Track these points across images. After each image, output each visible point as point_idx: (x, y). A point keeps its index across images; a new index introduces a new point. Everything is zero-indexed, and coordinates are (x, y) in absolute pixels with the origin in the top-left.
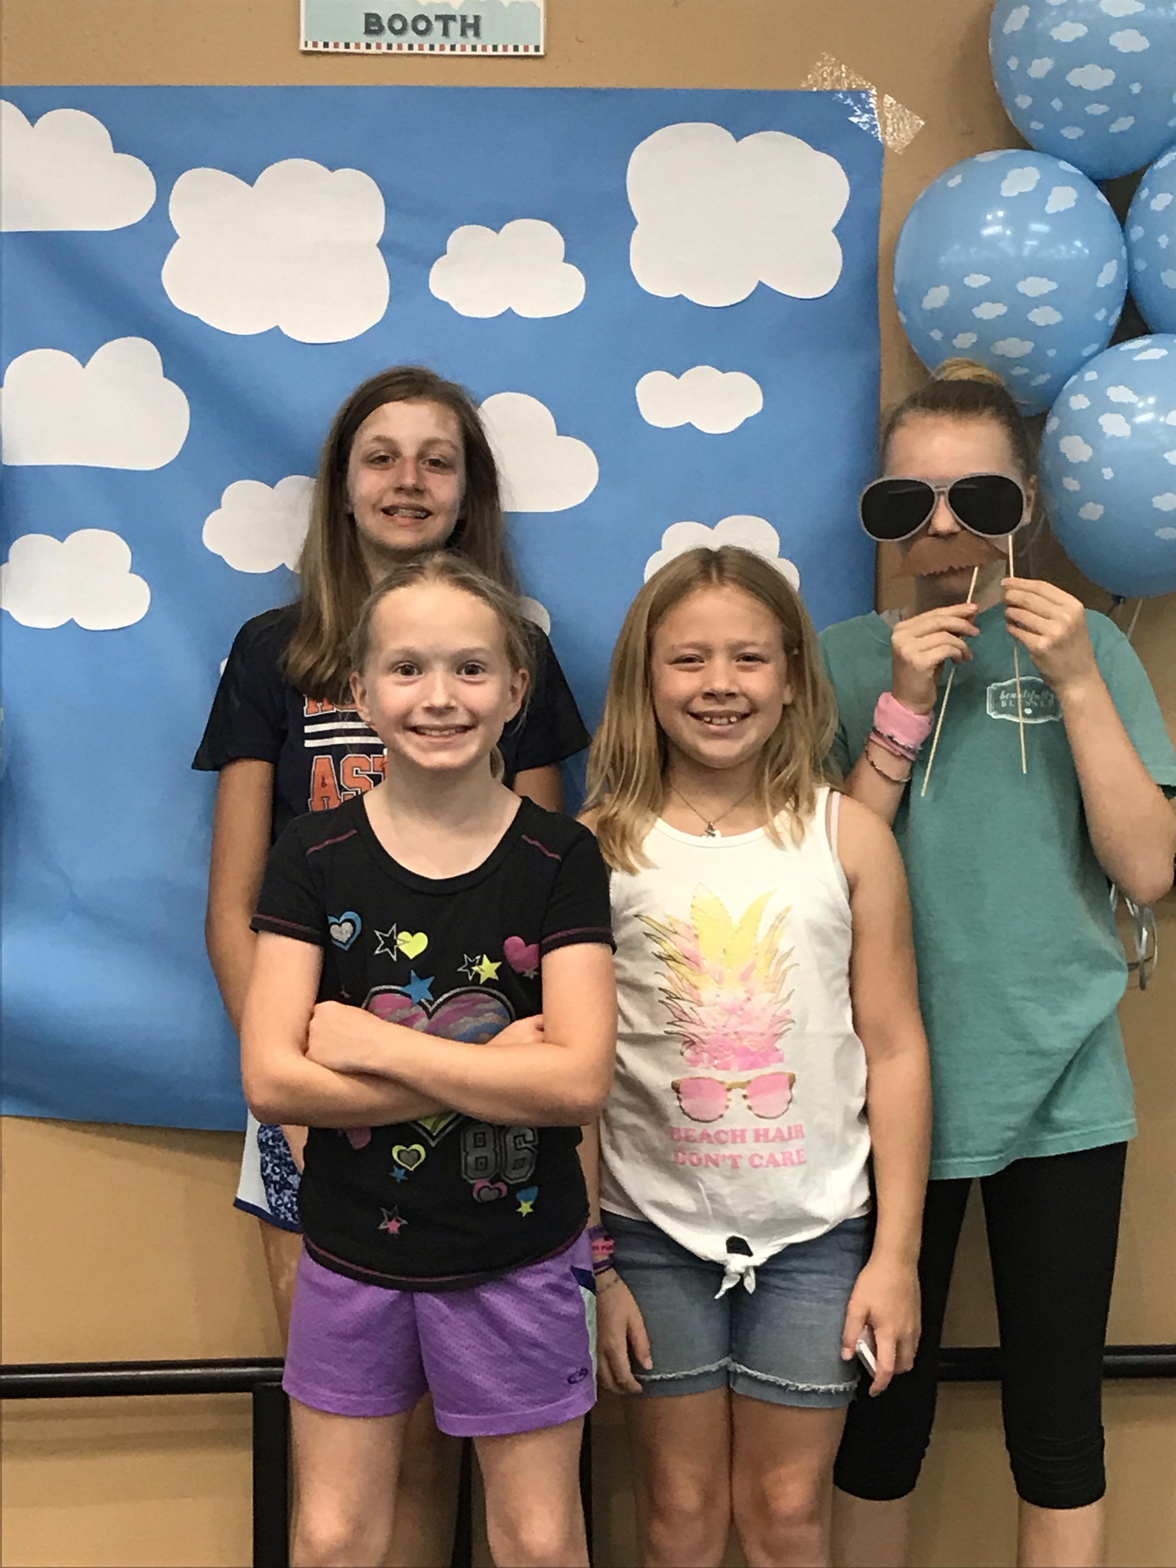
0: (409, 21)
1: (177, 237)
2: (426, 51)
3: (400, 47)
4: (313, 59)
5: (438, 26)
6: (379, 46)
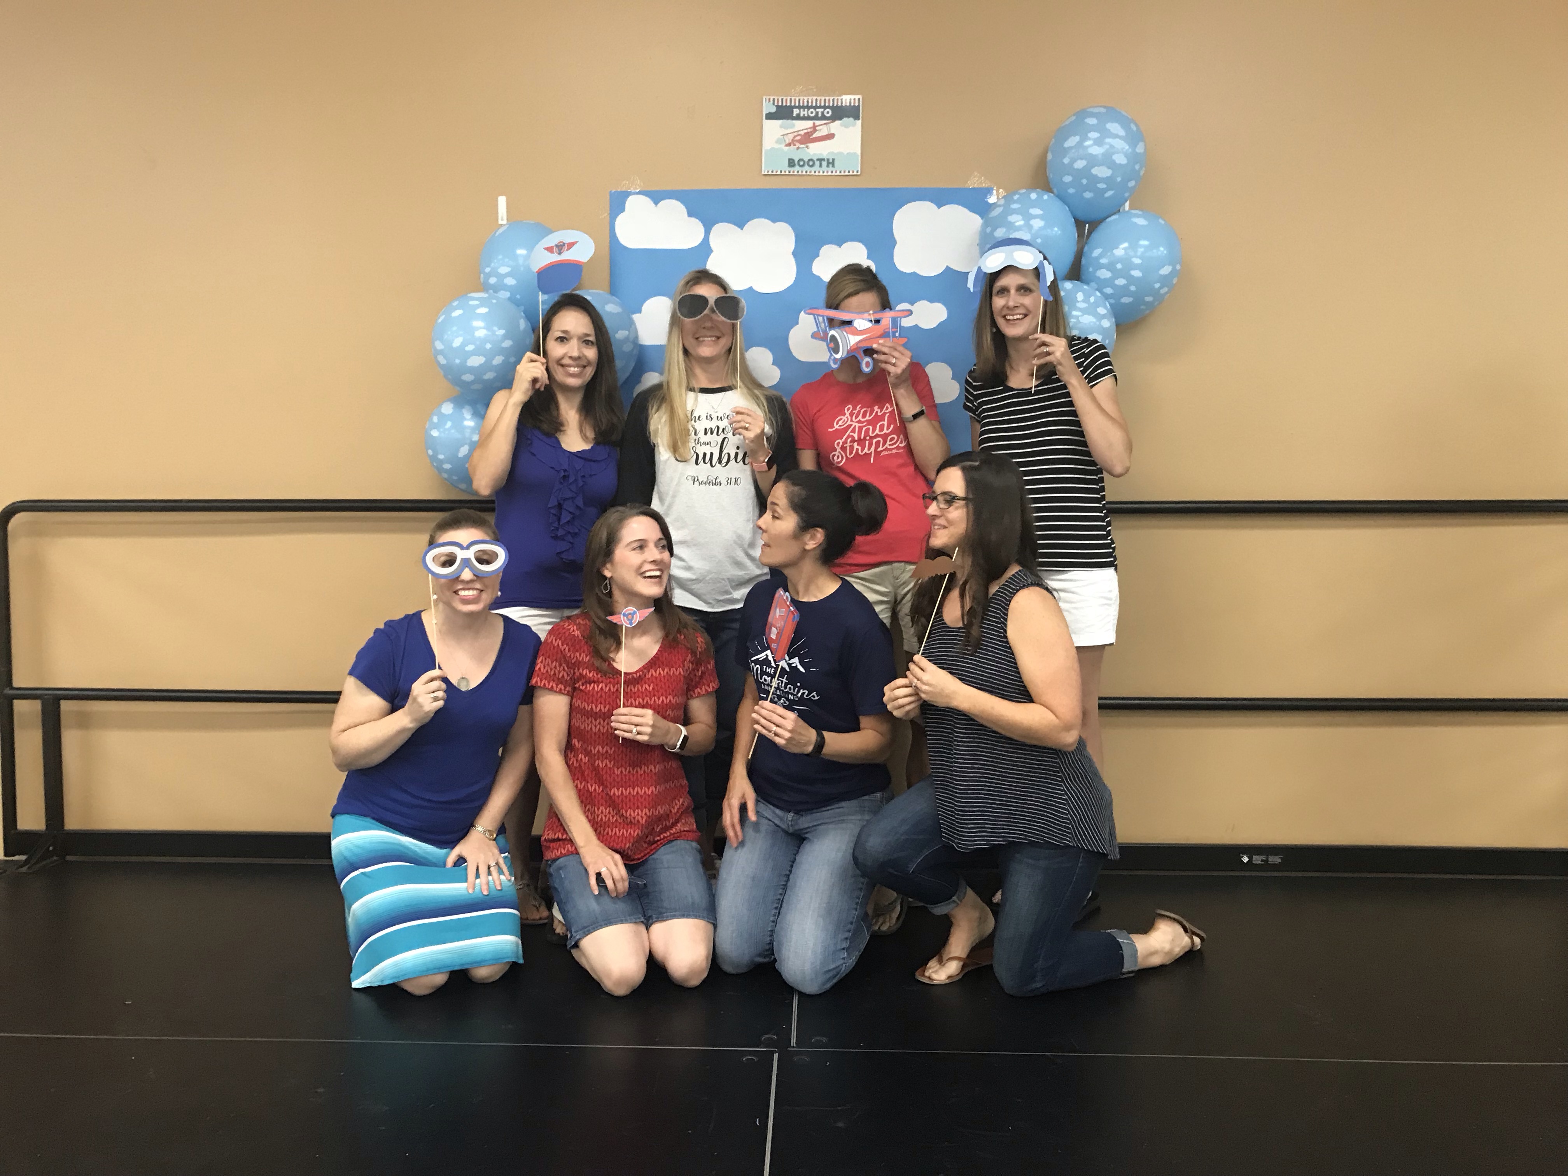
0: (806, 160)
1: (712, 251)
2: (813, 173)
3: (802, 172)
4: (768, 178)
5: (817, 163)
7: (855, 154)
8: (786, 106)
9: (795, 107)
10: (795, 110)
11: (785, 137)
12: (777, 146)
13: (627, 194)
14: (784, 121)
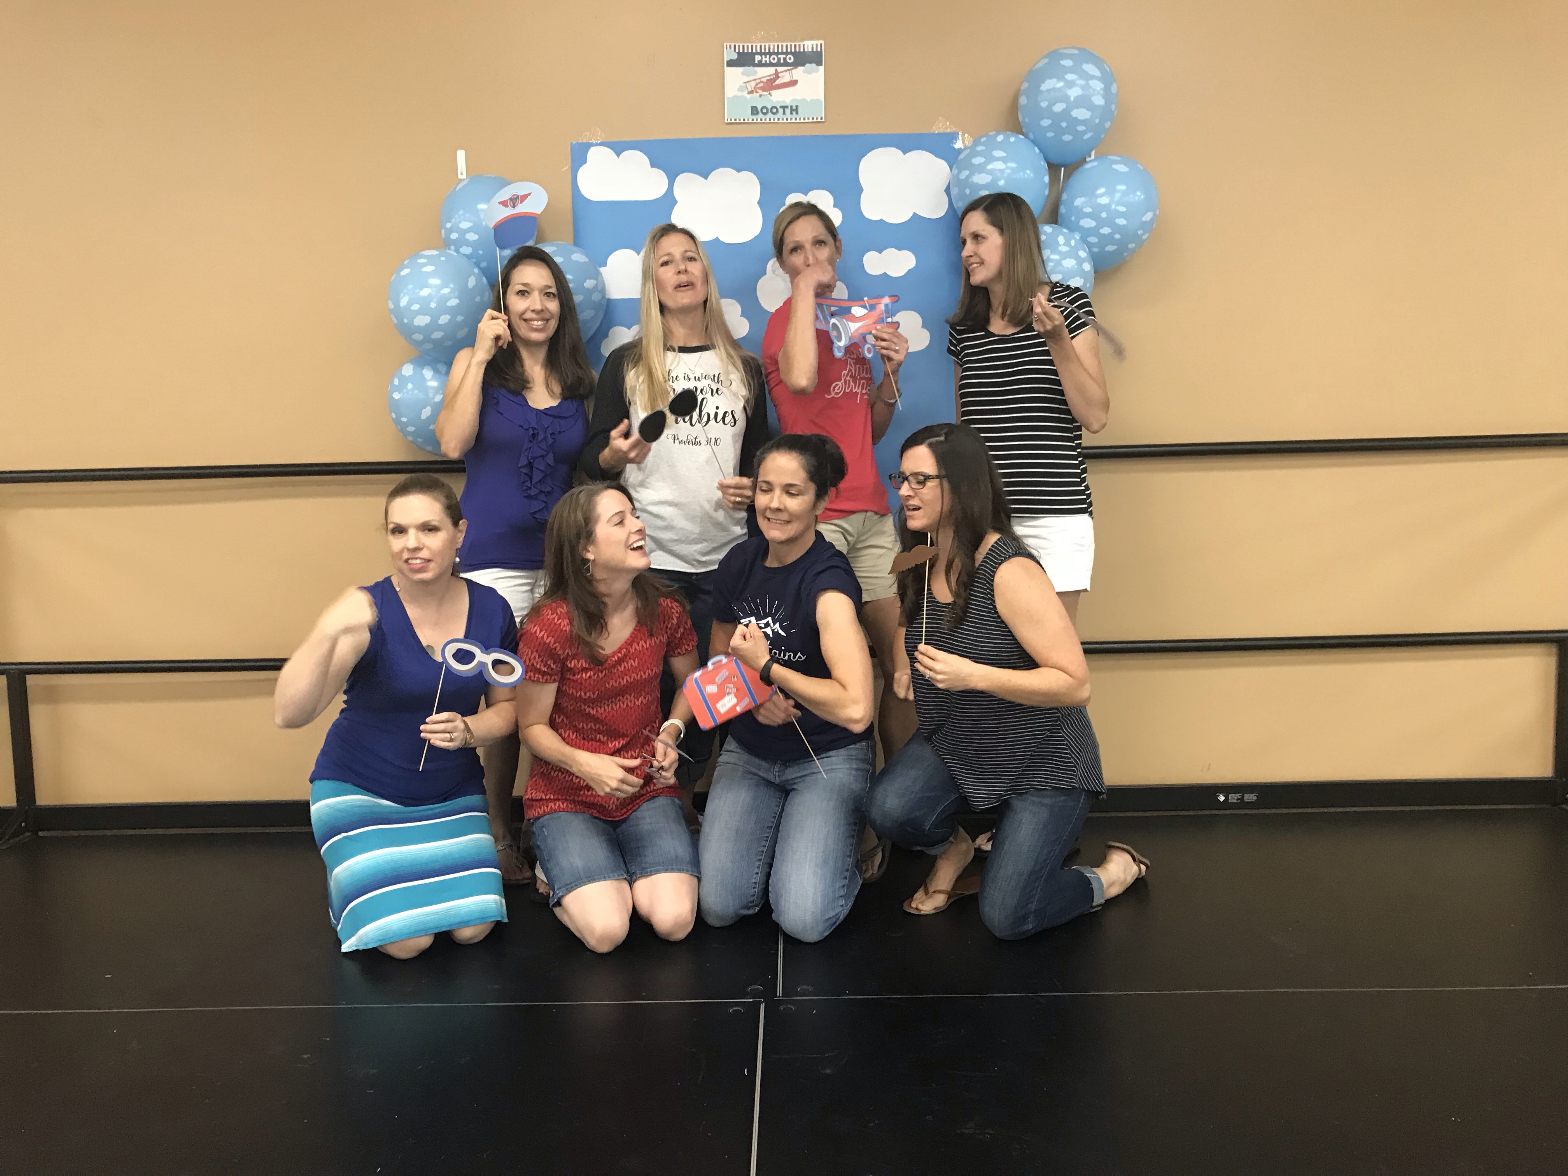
0: (769, 108)
1: (676, 202)
2: (776, 121)
3: (765, 120)
4: (730, 126)
5: (781, 110)
6: (757, 120)
7: (819, 100)
8: (748, 52)
9: (757, 53)
10: (756, 56)
11: (747, 84)
12: (740, 94)
13: (589, 146)
14: (746, 68)
